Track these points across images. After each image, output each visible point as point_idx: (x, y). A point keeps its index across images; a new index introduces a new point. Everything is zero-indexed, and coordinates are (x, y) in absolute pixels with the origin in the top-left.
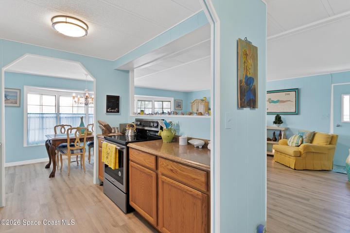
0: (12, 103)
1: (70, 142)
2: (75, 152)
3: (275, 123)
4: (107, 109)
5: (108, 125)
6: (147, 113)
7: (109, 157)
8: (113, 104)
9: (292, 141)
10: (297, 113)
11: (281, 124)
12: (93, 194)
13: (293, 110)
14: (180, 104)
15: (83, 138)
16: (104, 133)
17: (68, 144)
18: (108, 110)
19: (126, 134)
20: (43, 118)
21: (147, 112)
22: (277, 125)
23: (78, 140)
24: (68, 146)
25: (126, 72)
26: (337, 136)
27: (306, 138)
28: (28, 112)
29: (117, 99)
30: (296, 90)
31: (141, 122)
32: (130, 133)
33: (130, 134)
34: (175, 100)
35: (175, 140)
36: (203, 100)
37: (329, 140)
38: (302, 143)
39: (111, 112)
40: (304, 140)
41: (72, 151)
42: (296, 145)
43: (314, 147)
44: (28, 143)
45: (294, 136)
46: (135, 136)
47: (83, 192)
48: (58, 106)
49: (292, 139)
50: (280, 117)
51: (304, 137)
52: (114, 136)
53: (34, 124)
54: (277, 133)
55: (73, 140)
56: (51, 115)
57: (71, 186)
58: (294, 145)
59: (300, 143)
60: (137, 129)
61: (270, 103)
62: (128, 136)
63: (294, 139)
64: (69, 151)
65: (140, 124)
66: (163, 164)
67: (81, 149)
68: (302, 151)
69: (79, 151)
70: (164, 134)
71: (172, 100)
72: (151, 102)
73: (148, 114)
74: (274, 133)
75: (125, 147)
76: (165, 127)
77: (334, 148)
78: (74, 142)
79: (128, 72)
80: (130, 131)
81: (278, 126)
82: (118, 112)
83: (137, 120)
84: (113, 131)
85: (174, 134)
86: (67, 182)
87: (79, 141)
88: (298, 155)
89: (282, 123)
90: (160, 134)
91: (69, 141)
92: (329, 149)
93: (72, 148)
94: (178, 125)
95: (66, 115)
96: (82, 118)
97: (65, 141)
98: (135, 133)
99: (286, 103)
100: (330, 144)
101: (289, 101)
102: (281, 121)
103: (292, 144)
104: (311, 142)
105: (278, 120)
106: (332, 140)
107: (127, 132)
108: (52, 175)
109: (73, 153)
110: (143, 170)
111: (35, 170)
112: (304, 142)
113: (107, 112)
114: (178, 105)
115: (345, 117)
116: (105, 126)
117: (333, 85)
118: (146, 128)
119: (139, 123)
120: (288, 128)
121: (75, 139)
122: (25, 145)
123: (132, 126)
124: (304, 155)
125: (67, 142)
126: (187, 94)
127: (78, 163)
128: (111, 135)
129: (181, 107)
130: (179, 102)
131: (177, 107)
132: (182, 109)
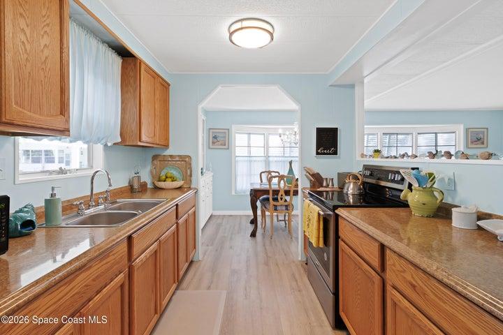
0: (221, 145)
1: (273, 195)
2: (279, 208)
4: (317, 149)
5: (318, 174)
6: (386, 155)
7: (310, 225)
8: (327, 141)
12: (293, 275)
14: (481, 136)
15: (290, 191)
16: (313, 185)
17: (271, 197)
18: (319, 151)
19: (345, 191)
20: (250, 161)
21: (385, 153)
23: (282, 192)
24: (271, 199)
25: (349, 87)
28: (237, 155)
29: (334, 132)
31: (373, 171)
32: (351, 189)
33: (350, 191)
34: (467, 130)
35: (443, 212)
39: (324, 154)
41: (275, 206)
44: (236, 190)
46: (360, 195)
47: (281, 269)
48: (266, 147)
52: (327, 192)
53: (241, 168)
55: (276, 192)
56: (258, 159)
57: (269, 255)
60: (364, 183)
62: (347, 194)
64: (271, 206)
65: (371, 175)
66: (394, 265)
67: (286, 206)
69: (284, 208)
70: (413, 198)
71: (460, 129)
72: (410, 137)
73: (387, 158)
75: (331, 213)
76: (415, 185)
78: (277, 195)
79: (352, 86)
80: (352, 186)
82: (335, 153)
83: (366, 167)
84: (325, 184)
85: (439, 199)
86: (267, 248)
87: (284, 195)
90: (406, 196)
91: (271, 192)
93: (275, 203)
94: (453, 182)
95: (275, 159)
96: (291, 163)
97: (266, 192)
98: (360, 189)
107: (346, 188)
108: (253, 235)
109: (276, 210)
110: (360, 263)
111: (240, 224)
113: (318, 153)
114: (477, 138)
116: (313, 175)
118: (383, 183)
119: (368, 173)
121: (279, 191)
122: (233, 193)
123: (356, 177)
125: (269, 194)
127: (286, 224)
128: (321, 189)
129: (483, 143)
130: (477, 133)
131: (472, 142)
132: (485, 145)
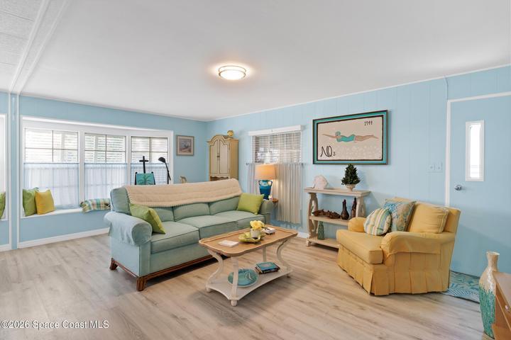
3: (345, 181)
9: (371, 223)
10: (384, 161)
11: (357, 185)
13: (378, 156)
14: (188, 144)
22: (349, 186)
26: (459, 212)
27: (398, 216)
30: (384, 114)
34: (177, 137)
36: (226, 137)
37: (443, 221)
38: (389, 230)
40: (395, 221)
42: (380, 231)
43: (412, 241)
45: (376, 211)
49: (372, 219)
50: (355, 170)
51: (394, 215)
54: (350, 203)
58: (375, 232)
59: (386, 228)
61: (338, 141)
63: (375, 219)
68: (387, 250)
71: (171, 135)
74: (344, 203)
77: (452, 241)
81: (351, 189)
88: (379, 260)
89: (358, 181)
92: (443, 244)
99: (365, 141)
100: (444, 231)
101: (372, 136)
102: (356, 177)
103: (371, 230)
104: (407, 229)
105: (351, 178)
106: (448, 221)
112: (394, 226)
114: (184, 147)
115: (472, 170)
117: (449, 102)
120: (370, 192)
124: (390, 261)
126: (206, 124)
129: (190, 151)
130: (186, 141)
131: (181, 150)
132: (192, 153)
